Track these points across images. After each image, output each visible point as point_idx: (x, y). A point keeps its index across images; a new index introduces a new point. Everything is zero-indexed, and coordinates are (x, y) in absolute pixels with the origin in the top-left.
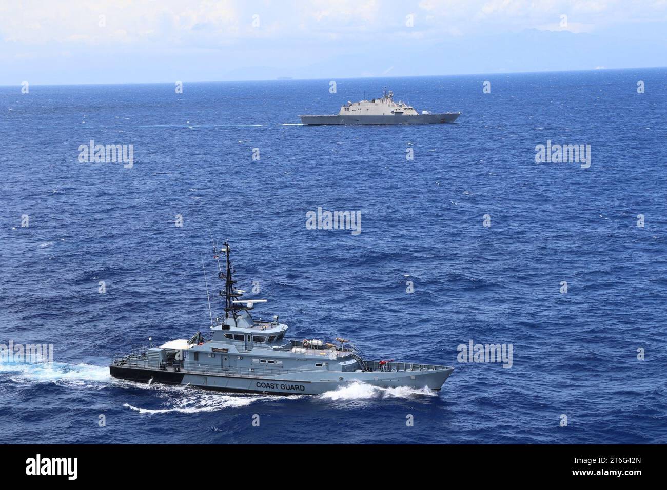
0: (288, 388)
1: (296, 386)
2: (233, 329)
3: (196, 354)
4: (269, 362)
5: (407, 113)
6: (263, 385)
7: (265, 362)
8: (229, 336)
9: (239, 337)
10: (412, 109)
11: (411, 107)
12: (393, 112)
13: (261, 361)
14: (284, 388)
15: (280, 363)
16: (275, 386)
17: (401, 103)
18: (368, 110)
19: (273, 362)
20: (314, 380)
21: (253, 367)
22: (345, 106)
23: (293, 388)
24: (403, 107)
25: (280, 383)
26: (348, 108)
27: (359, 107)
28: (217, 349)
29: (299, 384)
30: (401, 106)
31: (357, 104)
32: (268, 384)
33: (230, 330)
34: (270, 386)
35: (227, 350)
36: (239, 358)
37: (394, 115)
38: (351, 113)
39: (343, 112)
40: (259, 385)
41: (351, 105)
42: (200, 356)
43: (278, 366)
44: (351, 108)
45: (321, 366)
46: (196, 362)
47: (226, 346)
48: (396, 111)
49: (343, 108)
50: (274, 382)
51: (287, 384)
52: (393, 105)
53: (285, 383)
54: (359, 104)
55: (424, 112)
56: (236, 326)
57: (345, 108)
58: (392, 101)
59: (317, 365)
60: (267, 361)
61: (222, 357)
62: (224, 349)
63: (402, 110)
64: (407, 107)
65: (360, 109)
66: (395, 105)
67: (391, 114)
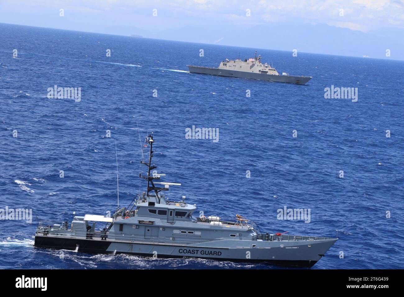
0: (207, 253)
1: (214, 252)
2: (157, 205)
3: (121, 226)
4: (189, 232)
5: (270, 73)
6: (185, 251)
7: (185, 232)
8: (153, 211)
9: (163, 212)
10: (274, 70)
11: (274, 69)
12: (260, 71)
13: (182, 232)
14: (204, 254)
15: (198, 233)
16: (196, 252)
17: (267, 64)
18: (241, 67)
19: (193, 233)
20: (231, 247)
21: (174, 236)
22: (223, 62)
23: (212, 254)
24: (268, 68)
25: (200, 250)
26: (226, 64)
27: (235, 64)
28: (143, 221)
29: (217, 251)
30: (267, 67)
31: (233, 62)
32: (190, 250)
33: (155, 206)
34: (191, 252)
35: (153, 222)
36: (161, 229)
37: (260, 73)
38: (227, 68)
39: (221, 67)
40: (181, 251)
41: (228, 62)
42: (125, 228)
43: (197, 236)
44: (228, 64)
45: (234, 236)
46: (120, 232)
47: (152, 219)
48: (262, 70)
49: (222, 64)
50: (195, 249)
51: (207, 250)
52: (261, 66)
53: (205, 250)
54: (235, 62)
55: (284, 74)
56: (159, 203)
57: (224, 64)
58: (260, 62)
59: (231, 235)
60: (187, 232)
61: (145, 228)
62: (150, 222)
63: (267, 70)
64: (271, 68)
65: (235, 66)
66: (262, 65)
67: (258, 72)
